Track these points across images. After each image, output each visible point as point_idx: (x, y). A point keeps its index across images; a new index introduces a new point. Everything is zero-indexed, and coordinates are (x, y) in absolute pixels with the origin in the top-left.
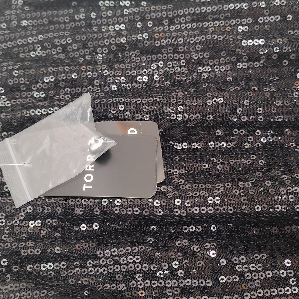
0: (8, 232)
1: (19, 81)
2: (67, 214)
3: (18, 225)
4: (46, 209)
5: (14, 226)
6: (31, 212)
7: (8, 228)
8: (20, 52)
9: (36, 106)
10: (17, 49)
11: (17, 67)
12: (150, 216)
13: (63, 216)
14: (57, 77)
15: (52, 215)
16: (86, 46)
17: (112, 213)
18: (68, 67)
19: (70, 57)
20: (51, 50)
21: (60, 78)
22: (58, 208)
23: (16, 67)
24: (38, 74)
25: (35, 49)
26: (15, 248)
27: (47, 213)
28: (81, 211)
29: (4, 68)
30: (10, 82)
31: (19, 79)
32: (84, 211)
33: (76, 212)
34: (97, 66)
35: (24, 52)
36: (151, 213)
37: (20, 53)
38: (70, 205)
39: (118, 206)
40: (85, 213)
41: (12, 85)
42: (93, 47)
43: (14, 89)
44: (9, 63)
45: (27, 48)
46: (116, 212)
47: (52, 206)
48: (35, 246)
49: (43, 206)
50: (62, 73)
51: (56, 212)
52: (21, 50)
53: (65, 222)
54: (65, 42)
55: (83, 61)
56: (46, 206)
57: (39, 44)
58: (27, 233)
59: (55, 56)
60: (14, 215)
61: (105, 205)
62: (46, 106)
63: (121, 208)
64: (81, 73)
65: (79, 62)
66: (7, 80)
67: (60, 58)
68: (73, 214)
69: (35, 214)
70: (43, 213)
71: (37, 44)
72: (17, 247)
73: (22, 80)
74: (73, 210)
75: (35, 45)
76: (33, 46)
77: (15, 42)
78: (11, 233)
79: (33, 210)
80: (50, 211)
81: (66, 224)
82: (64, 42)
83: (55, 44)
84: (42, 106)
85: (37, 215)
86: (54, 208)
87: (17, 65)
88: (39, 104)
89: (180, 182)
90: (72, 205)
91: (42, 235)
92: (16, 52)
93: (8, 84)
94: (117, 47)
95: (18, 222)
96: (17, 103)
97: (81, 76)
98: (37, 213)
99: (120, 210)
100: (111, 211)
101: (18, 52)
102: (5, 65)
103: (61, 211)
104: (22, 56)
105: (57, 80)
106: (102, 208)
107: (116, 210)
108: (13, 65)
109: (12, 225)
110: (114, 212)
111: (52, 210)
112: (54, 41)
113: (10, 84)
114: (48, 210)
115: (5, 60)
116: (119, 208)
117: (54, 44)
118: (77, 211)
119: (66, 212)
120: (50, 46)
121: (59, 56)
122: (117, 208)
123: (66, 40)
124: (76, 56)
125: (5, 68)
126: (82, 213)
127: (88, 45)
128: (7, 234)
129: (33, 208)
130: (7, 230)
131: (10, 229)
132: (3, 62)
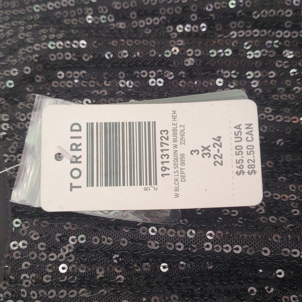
0: (51, 271)
1: (64, 57)
2: (135, 248)
3: (65, 261)
4: (106, 240)
5: (58, 261)
6: (83, 244)
7: (50, 265)
8: (65, 16)
9: (91, 95)
10: (60, 13)
11: (61, 36)
12: (254, 256)
13: (130, 251)
14: (115, 54)
15: (113, 248)
16: (157, 13)
17: (201, 250)
18: (131, 41)
19: (132, 28)
20: (107, 16)
21: (121, 55)
22: (123, 239)
23: (59, 36)
24: (90, 48)
25: (86, 13)
26: (63, 299)
27: (106, 245)
28: (156, 245)
29: (43, 37)
30: (53, 57)
31: (64, 53)
32: (160, 245)
33: (149, 246)
34: (171, 42)
35: (69, 17)
36: (257, 253)
37: (64, 18)
38: (140, 236)
39: (210, 240)
40: (162, 248)
41: (54, 61)
42: (165, 15)
43: (56, 67)
44: (51, 30)
45: (74, 12)
46: (207, 249)
47: (114, 236)
48: (91, 296)
49: (101, 236)
50: (122, 48)
51: (119, 244)
52: (65, 14)
53: (130, 259)
54: (128, 6)
55: (151, 33)
56: (105, 235)
57: (92, 7)
58: (78, 274)
59: (111, 25)
60: (59, 246)
61: (191, 239)
62: (104, 96)
63: (215, 244)
64: (149, 50)
65: (146, 34)
66: (48, 54)
67: (119, 27)
68: (144, 249)
69: (89, 246)
70: (100, 246)
71: (88, 7)
72: (65, 297)
73: (68, 56)
74: (145, 243)
75: (86, 8)
76: (83, 10)
77: (44, 5)
78: (54, 272)
79: (87, 240)
80: (111, 243)
81: (131, 262)
82: (126, 5)
83: (114, 8)
84: (99, 95)
85: (92, 248)
86: (116, 239)
87: (61, 33)
88: (96, 93)
89: (293, 213)
90: (143, 235)
91: (98, 277)
92: (58, 17)
93: (49, 60)
94: (198, 17)
95: (64, 257)
96: (59, 86)
97: (148, 55)
98: (91, 245)
99: (213, 246)
100: (201, 246)
101: (62, 17)
102: (44, 32)
103: (128, 243)
104: (67, 22)
105: (115, 58)
106: (187, 243)
107: (208, 246)
108: (56, 33)
109: (56, 260)
110: (204, 249)
111: (114, 241)
112: (112, 5)
113: (52, 59)
114: (108, 241)
115: (44, 26)
116: (212, 243)
117: (112, 8)
118: (150, 244)
119: (134, 245)
120: (107, 11)
121: (117, 25)
122: (209, 244)
123: (129, 4)
124: (141, 26)
125: (45, 36)
126: (158, 247)
127: (159, 11)
128: (50, 275)
129: (87, 238)
130: (50, 268)
131: (54, 268)
132: (42, 28)
